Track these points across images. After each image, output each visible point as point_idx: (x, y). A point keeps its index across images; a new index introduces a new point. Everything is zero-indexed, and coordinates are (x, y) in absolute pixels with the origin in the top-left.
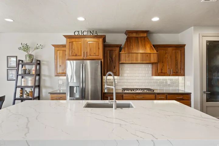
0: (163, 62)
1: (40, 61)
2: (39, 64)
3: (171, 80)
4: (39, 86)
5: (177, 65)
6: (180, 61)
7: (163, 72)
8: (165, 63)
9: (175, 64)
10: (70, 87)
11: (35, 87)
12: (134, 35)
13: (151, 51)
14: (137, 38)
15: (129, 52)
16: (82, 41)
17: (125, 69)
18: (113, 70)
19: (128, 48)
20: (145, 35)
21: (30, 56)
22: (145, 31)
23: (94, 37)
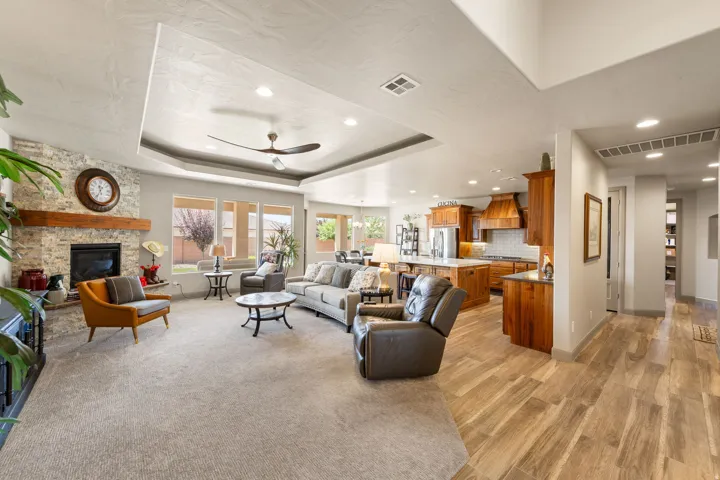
1: (418, 228)
4: (417, 250)
11: (413, 250)
12: (499, 199)
13: (513, 215)
14: (502, 202)
15: (488, 218)
16: (443, 211)
17: (494, 235)
18: (475, 236)
19: (489, 213)
20: (512, 197)
21: (411, 224)
22: (511, 194)
23: (453, 206)
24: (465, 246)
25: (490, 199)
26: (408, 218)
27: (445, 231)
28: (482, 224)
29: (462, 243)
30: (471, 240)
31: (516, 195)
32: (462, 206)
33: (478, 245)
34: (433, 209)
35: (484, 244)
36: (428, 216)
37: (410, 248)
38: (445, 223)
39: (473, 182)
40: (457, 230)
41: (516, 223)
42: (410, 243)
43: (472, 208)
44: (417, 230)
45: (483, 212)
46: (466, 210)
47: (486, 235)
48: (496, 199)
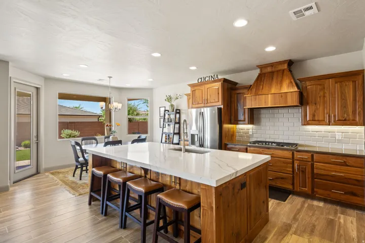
0: (316, 104)
1: (179, 110)
2: (179, 113)
3: (343, 133)
4: (179, 134)
5: (345, 107)
6: (353, 100)
7: (316, 119)
8: (320, 106)
9: (341, 106)
10: (192, 135)
11: (175, 134)
12: (269, 69)
13: (288, 89)
14: (272, 73)
15: (256, 94)
16: (203, 88)
17: (262, 116)
18: (241, 117)
19: (257, 89)
20: (285, 66)
21: (172, 106)
22: (284, 62)
23: (215, 81)
24: (229, 129)
25: (258, 71)
26: (169, 99)
27: (207, 112)
28: (250, 102)
29: (226, 126)
30: (236, 122)
31: (290, 63)
32: (225, 80)
33: (244, 128)
34: (192, 86)
35: (250, 126)
36: (188, 95)
37: (172, 131)
38: (206, 103)
39: (241, 23)
40: (220, 110)
41: (293, 100)
42: (172, 126)
43: (236, 84)
44: (178, 112)
45: (249, 88)
46: (230, 86)
47: (254, 116)
48: (265, 71)
